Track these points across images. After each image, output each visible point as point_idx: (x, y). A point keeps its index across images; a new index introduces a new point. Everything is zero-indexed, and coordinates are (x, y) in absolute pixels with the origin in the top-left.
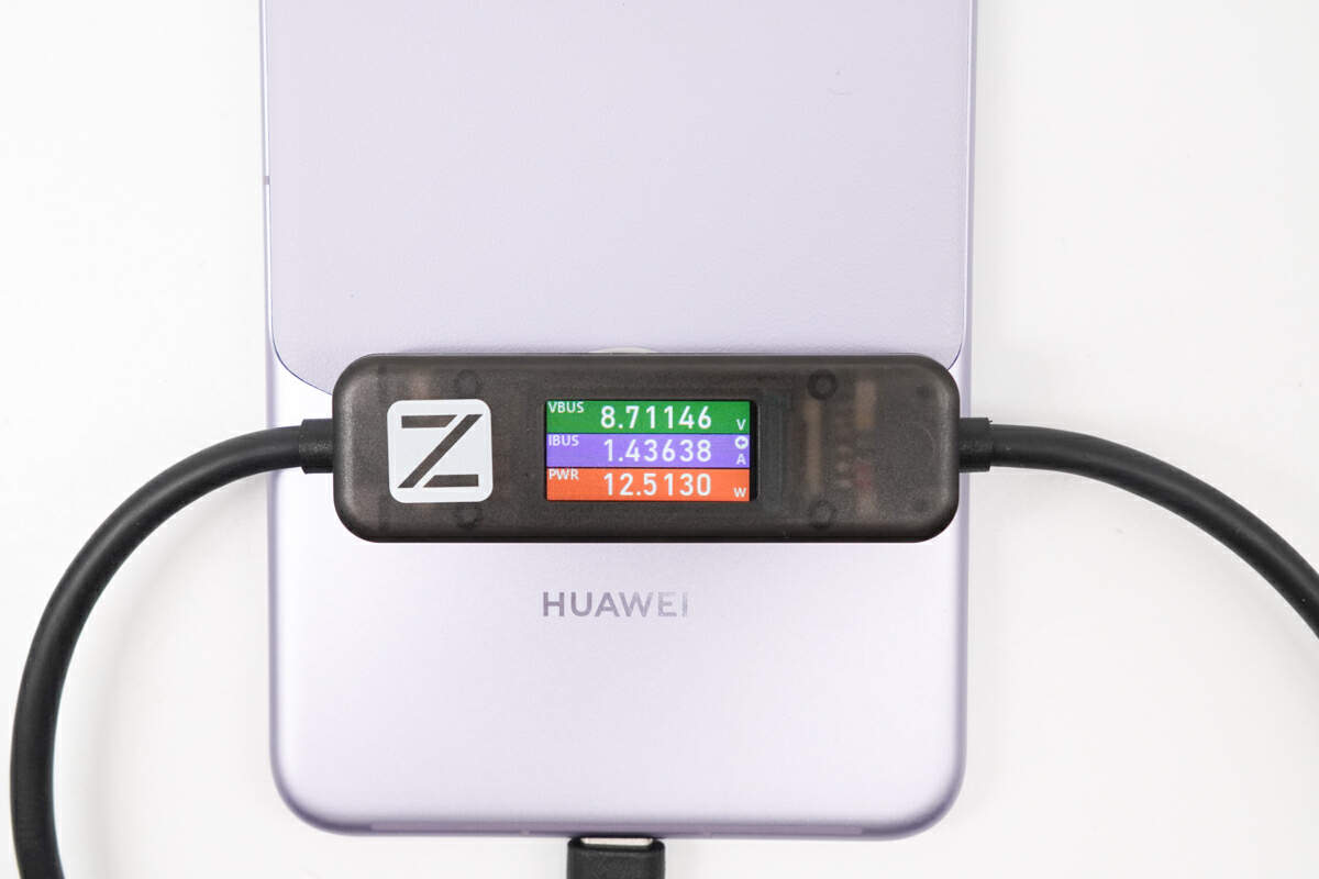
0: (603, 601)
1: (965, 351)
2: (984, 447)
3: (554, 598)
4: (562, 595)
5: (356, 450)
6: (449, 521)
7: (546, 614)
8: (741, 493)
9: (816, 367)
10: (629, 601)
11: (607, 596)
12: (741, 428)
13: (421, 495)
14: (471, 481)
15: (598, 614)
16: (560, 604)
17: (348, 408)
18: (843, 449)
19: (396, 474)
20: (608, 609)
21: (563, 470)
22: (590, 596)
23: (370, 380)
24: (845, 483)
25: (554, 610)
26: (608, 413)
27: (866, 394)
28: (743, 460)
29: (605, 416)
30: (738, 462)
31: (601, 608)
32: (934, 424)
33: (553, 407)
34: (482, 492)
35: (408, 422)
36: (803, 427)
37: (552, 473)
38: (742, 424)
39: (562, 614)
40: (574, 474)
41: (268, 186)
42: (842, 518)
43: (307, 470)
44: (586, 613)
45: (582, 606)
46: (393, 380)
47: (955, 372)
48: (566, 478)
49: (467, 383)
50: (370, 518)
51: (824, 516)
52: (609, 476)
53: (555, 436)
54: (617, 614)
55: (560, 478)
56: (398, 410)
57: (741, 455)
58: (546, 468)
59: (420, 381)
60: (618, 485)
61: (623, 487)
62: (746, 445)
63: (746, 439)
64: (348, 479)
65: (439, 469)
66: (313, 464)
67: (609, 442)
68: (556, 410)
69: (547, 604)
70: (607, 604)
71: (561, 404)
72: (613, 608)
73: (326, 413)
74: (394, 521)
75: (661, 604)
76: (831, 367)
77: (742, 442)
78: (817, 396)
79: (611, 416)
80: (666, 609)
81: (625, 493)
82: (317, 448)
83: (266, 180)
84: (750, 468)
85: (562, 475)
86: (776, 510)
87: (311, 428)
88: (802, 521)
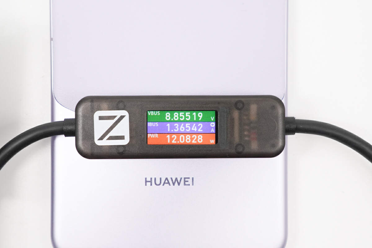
0: (165, 180)
1: (286, 95)
2: (293, 126)
3: (149, 179)
4: (151, 179)
5: (83, 128)
6: (114, 151)
7: (146, 185)
8: (213, 142)
9: (237, 99)
10: (174, 180)
11: (167, 179)
12: (212, 120)
13: (105, 143)
14: (122, 138)
15: (163, 185)
16: (151, 182)
17: (80, 113)
18: (246, 127)
19: (97, 135)
20: (167, 183)
21: (153, 134)
22: (161, 179)
23: (88, 104)
24: (247, 138)
25: (149, 184)
26: (168, 115)
27: (254, 108)
28: (213, 131)
29: (167, 116)
30: (211, 132)
31: (164, 183)
32: (276, 118)
33: (149, 113)
34: (125, 142)
35: (101, 118)
36: (233, 120)
37: (149, 135)
38: (213, 119)
39: (151, 185)
40: (157, 135)
41: (52, 42)
42: (246, 150)
43: (66, 136)
44: (159, 185)
45: (158, 182)
46: (96, 104)
47: (283, 101)
48: (154, 137)
49: (121, 105)
50: (87, 151)
51: (240, 149)
52: (168, 136)
53: (150, 123)
54: (170, 185)
55: (152, 137)
56: (97, 114)
57: (213, 129)
58: (147, 134)
59: (105, 105)
60: (172, 139)
61: (173, 140)
62: (214, 126)
63: (214, 124)
64: (80, 138)
65: (111, 134)
66: (68, 134)
67: (168, 125)
68: (151, 114)
69: (146, 182)
70: (167, 182)
71: (152, 112)
72: (169, 183)
73: (72, 116)
74: (96, 151)
75: (185, 181)
76: (242, 99)
77: (213, 125)
78: (238, 109)
79: (169, 116)
80: (186, 183)
81: (174, 142)
82: (70, 128)
83: (51, 39)
84: (215, 133)
85: (152, 136)
86: (224, 147)
87: (67, 122)
88: (233, 151)
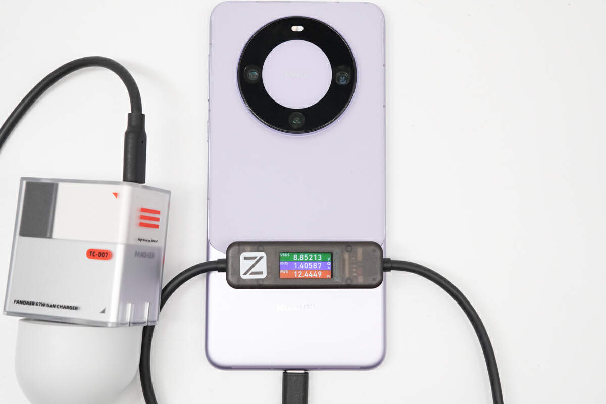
1: (384, 242)
2: (389, 265)
5: (232, 265)
6: (255, 283)
8: (329, 276)
9: (347, 244)
13: (248, 277)
14: (261, 273)
17: (230, 255)
18: (354, 266)
19: (242, 271)
21: (284, 271)
23: (236, 248)
24: (355, 274)
26: (295, 256)
28: (329, 268)
29: (295, 257)
33: (281, 255)
34: (264, 276)
35: (246, 258)
36: (344, 260)
37: (281, 271)
38: (329, 259)
40: (287, 271)
41: (208, 201)
42: (354, 283)
43: (219, 271)
46: (242, 248)
47: (382, 247)
48: (285, 273)
49: (260, 248)
50: (235, 282)
51: (349, 282)
52: (296, 272)
53: (282, 262)
55: (283, 273)
56: (243, 255)
59: (249, 248)
60: (298, 274)
62: (330, 264)
63: (330, 263)
64: (230, 273)
65: (253, 270)
66: (221, 270)
67: (296, 263)
71: (284, 254)
73: (224, 256)
74: (241, 283)
76: (351, 245)
77: (329, 263)
78: (348, 252)
79: (296, 257)
81: (299, 276)
82: (222, 265)
83: (208, 199)
84: (331, 270)
86: (337, 280)
87: (220, 261)
88: (344, 283)
